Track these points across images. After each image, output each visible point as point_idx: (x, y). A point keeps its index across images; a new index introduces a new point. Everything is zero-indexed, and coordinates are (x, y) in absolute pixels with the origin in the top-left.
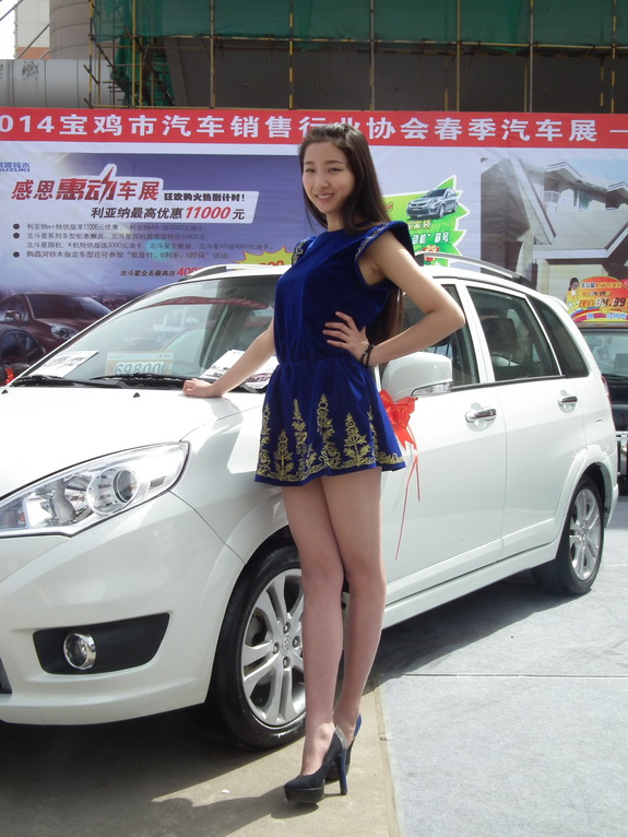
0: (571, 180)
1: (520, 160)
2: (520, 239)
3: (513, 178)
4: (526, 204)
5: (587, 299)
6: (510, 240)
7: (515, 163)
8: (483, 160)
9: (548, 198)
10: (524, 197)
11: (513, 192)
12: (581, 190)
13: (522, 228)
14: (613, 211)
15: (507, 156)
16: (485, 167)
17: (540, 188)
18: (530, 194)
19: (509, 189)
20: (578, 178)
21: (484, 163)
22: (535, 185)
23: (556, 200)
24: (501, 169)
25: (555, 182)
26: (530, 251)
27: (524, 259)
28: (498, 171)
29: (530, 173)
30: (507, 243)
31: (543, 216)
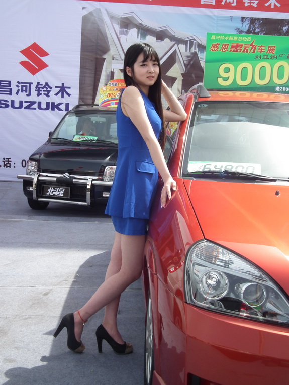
0: (136, 23)
1: (106, 9)
2: (104, 57)
3: (102, 20)
4: (109, 36)
5: (111, 93)
6: (98, 57)
7: (103, 11)
8: (84, 8)
9: (122, 33)
10: (107, 32)
11: (101, 28)
12: (142, 29)
13: (105, 50)
14: (160, 42)
15: (98, 7)
16: (85, 12)
17: (117, 27)
18: (111, 30)
19: (99, 26)
20: (140, 22)
21: (84, 10)
22: (114, 25)
23: (126, 34)
24: (95, 14)
25: (127, 23)
26: (110, 64)
27: (106, 69)
28: (93, 15)
29: (112, 17)
30: (96, 59)
31: (119, 43)
